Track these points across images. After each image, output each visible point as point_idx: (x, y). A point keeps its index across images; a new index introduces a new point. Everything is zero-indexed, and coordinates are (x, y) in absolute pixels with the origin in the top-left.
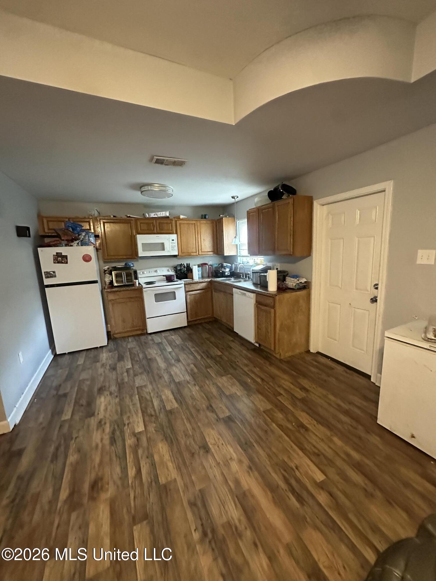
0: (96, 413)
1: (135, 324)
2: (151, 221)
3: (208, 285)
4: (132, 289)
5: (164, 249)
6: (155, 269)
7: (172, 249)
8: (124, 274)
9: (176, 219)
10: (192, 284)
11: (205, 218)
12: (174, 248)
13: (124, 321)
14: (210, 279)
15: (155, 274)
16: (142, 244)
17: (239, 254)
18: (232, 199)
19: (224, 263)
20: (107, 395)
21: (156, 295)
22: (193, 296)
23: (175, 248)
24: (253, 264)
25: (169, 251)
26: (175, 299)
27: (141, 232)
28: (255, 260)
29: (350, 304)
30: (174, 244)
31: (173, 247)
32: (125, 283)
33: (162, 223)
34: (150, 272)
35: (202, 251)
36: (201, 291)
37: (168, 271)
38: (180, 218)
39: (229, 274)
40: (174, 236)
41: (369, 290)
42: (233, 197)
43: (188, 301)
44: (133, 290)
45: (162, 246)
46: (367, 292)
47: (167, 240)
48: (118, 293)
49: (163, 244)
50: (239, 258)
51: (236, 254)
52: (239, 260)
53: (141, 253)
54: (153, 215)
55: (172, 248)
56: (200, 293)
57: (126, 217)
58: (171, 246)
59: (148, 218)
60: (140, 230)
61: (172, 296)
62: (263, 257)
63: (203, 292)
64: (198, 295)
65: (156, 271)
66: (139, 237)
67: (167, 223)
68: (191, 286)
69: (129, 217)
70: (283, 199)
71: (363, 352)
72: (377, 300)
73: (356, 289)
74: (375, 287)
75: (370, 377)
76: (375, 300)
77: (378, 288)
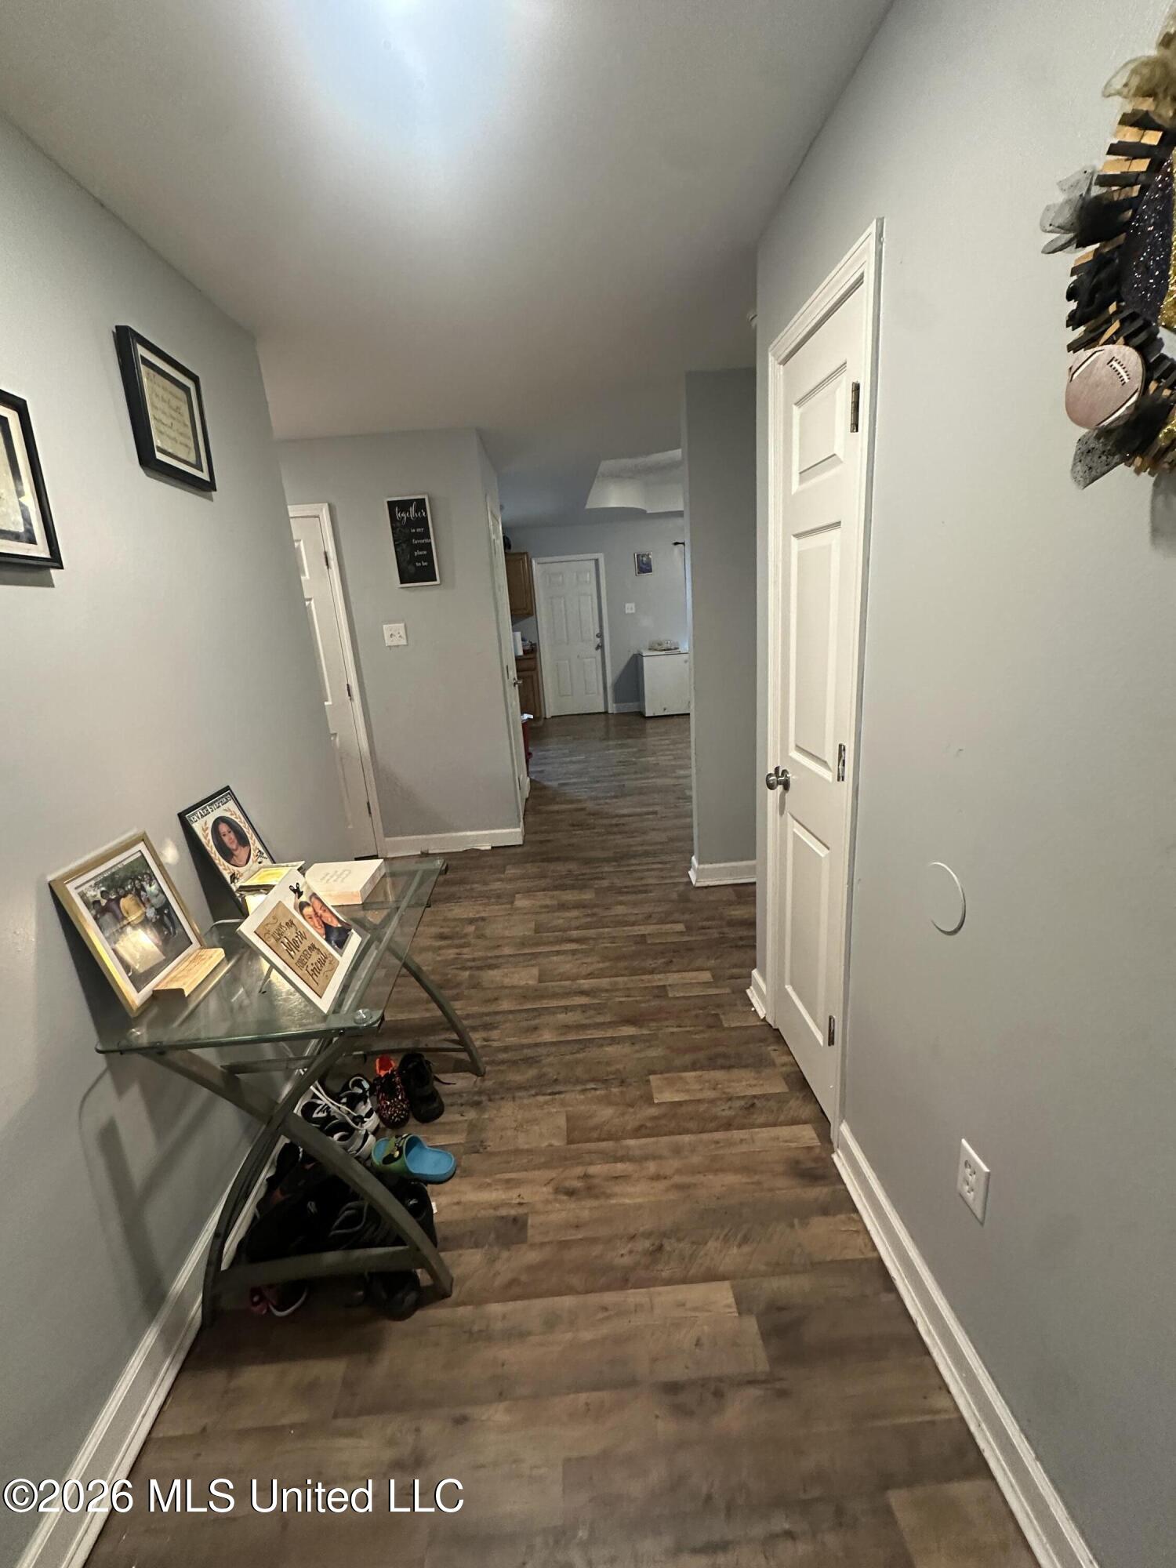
41: (593, 640)
46: (592, 642)
71: (595, 695)
72: (600, 647)
73: (583, 641)
74: (597, 636)
75: (606, 713)
76: (598, 647)
77: (600, 635)
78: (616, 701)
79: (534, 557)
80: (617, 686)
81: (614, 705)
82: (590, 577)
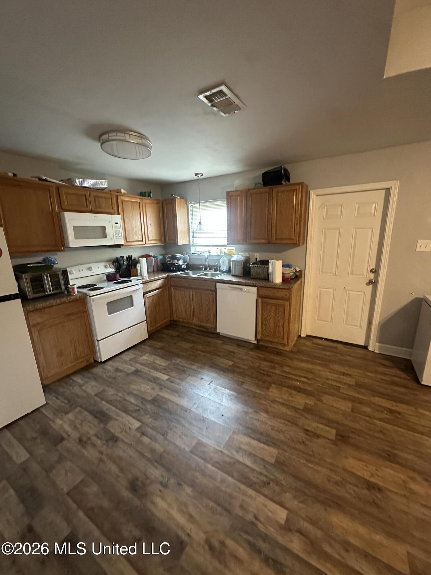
0: (184, 537)
1: (78, 354)
2: (84, 193)
3: (165, 281)
4: (71, 300)
5: (105, 237)
6: (88, 266)
7: (117, 237)
8: (47, 276)
9: (117, 194)
10: (150, 283)
11: (149, 196)
12: (118, 235)
13: (60, 354)
14: (167, 275)
15: (89, 273)
16: (74, 227)
17: (191, 244)
18: (195, 176)
19: (177, 254)
20: (160, 491)
21: (109, 304)
22: (151, 298)
23: (120, 235)
24: (219, 254)
25: (113, 238)
26: (133, 306)
27: (67, 208)
28: (222, 250)
29: (345, 288)
30: (118, 228)
31: (117, 233)
32: (50, 291)
33: (98, 197)
34: (81, 271)
35: (149, 239)
36: (158, 290)
37: (106, 267)
38: (121, 193)
39: (185, 267)
40: (118, 218)
41: (365, 274)
42: (196, 175)
43: (147, 305)
44: (73, 301)
45: (103, 232)
46: (363, 277)
47: (110, 222)
48: (47, 310)
49: (104, 229)
50: (192, 247)
51: (188, 243)
52: (193, 250)
53: (73, 242)
54: (86, 183)
55: (116, 235)
56: (157, 293)
57: (37, 179)
58: (115, 231)
59: (77, 186)
60: (66, 204)
61: (128, 301)
62: (234, 247)
63: (161, 292)
64: (156, 296)
65: (90, 269)
66: (67, 215)
67: (106, 198)
68: (147, 285)
69: (45, 180)
70: (282, 185)
71: (357, 327)
72: (373, 283)
73: (352, 274)
74: (371, 271)
75: (365, 347)
76: (370, 282)
77: (375, 271)
78: (381, 340)
79: (313, 189)
80: (384, 327)
81: (377, 344)
82: (377, 208)
